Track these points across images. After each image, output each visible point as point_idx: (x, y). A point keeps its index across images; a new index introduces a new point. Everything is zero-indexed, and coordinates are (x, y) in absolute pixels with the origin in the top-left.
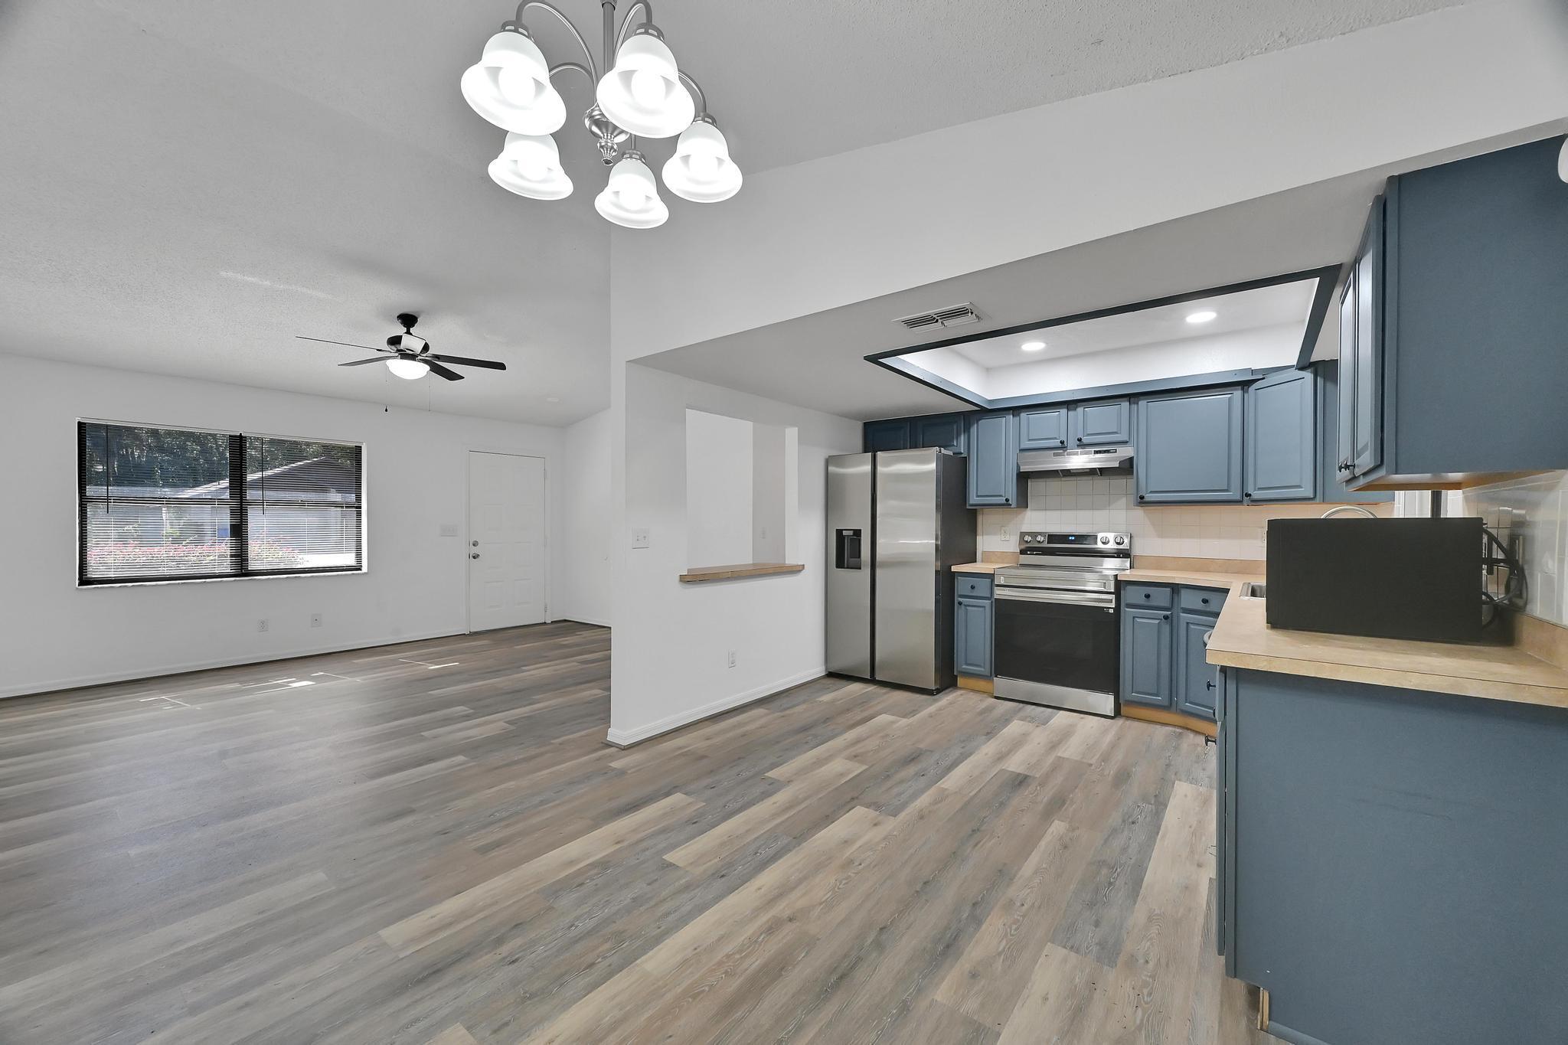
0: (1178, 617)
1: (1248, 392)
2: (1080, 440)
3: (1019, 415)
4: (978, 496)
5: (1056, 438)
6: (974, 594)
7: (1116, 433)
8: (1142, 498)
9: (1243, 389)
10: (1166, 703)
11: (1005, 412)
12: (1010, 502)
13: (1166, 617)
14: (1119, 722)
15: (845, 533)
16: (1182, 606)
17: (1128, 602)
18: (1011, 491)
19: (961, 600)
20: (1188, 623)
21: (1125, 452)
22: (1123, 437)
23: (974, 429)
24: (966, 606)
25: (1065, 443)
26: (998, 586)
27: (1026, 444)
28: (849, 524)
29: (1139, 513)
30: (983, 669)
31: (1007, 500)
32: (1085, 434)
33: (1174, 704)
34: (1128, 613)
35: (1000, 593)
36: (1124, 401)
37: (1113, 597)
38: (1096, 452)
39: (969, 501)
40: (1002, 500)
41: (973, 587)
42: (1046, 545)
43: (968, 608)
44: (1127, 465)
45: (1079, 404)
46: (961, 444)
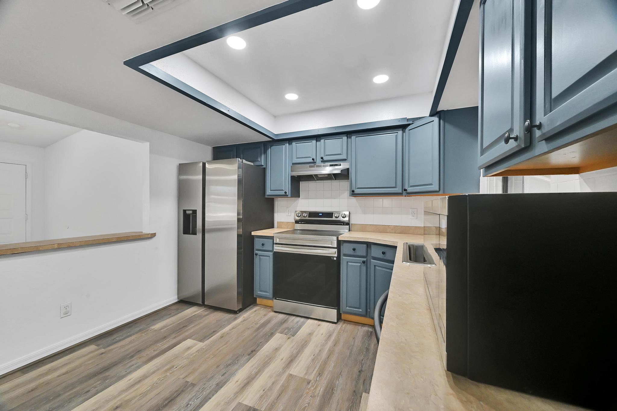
0: (370, 261)
1: (405, 132)
2: (322, 158)
3: (292, 144)
4: (271, 190)
5: (310, 157)
6: (264, 249)
7: (340, 154)
8: (353, 191)
9: (403, 130)
10: (364, 313)
11: (283, 142)
12: (287, 194)
13: (364, 262)
14: (340, 325)
15: (188, 212)
16: (372, 255)
17: (344, 253)
18: (287, 187)
19: (257, 252)
20: (375, 266)
21: (344, 166)
22: (344, 157)
23: (269, 151)
24: (259, 256)
25: (315, 160)
26: (276, 244)
27: (296, 161)
28: (190, 207)
29: (354, 200)
30: (268, 294)
31: (286, 193)
32: (325, 155)
33: (368, 313)
34: (344, 259)
35: (277, 248)
36: (344, 136)
37: (336, 250)
38: (331, 165)
39: (266, 193)
40: (283, 193)
41: (263, 245)
42: (307, 218)
43: (261, 257)
44: (346, 173)
45: (322, 137)
46: (262, 161)
